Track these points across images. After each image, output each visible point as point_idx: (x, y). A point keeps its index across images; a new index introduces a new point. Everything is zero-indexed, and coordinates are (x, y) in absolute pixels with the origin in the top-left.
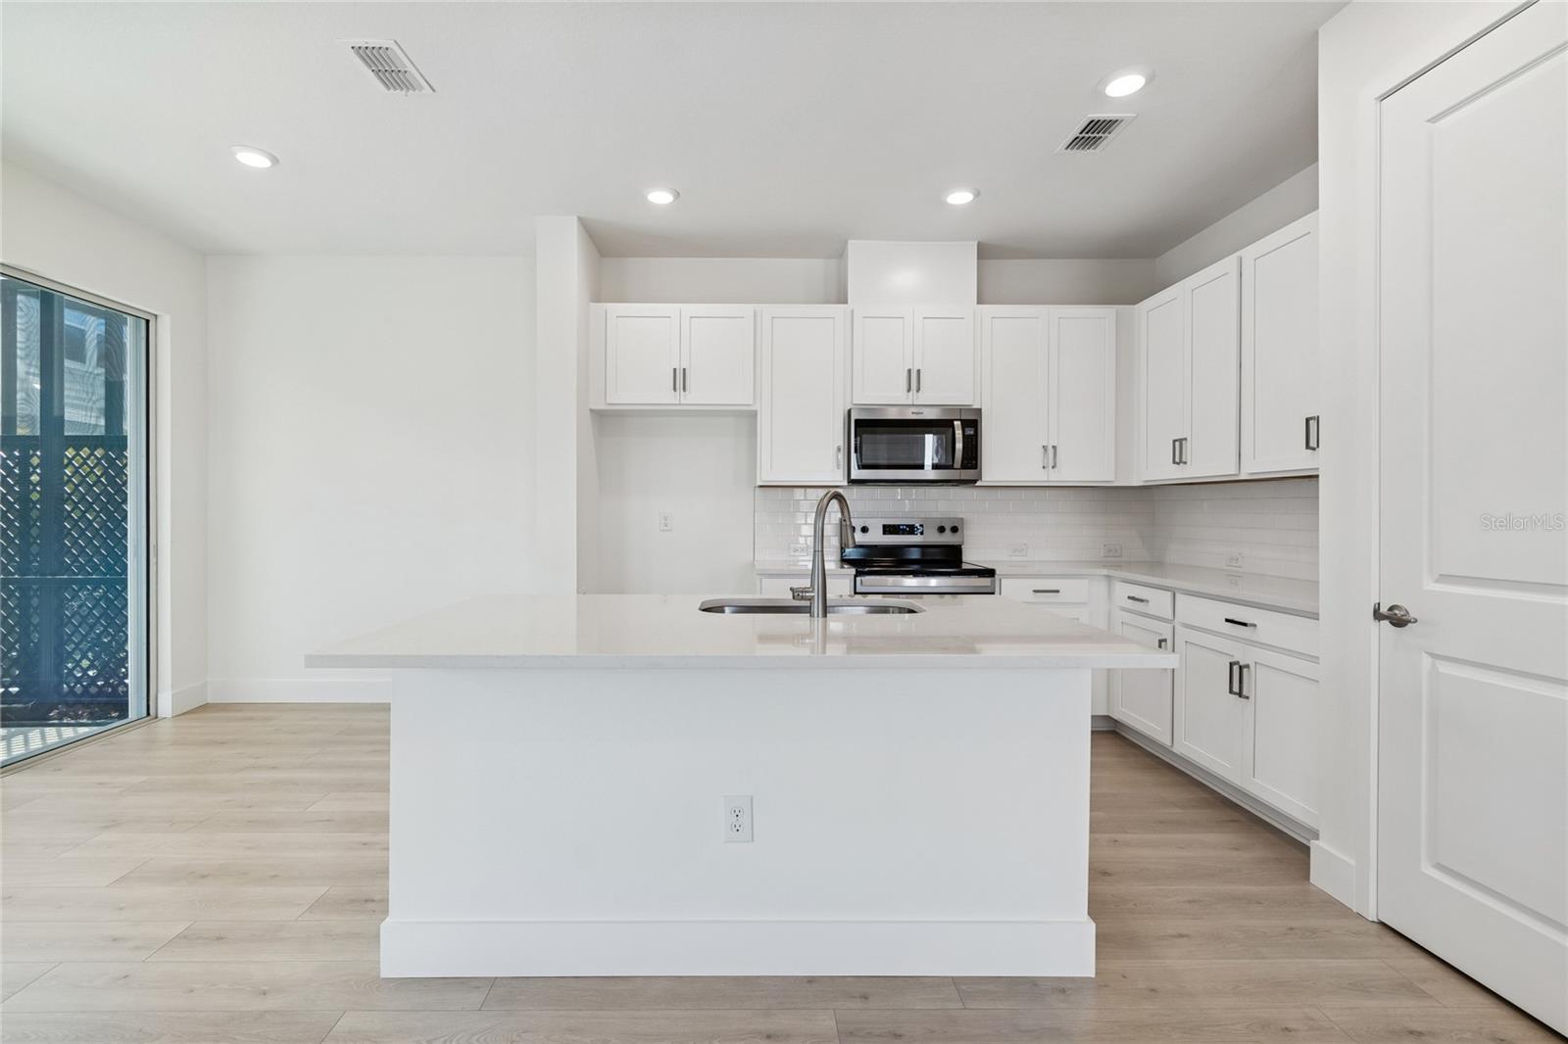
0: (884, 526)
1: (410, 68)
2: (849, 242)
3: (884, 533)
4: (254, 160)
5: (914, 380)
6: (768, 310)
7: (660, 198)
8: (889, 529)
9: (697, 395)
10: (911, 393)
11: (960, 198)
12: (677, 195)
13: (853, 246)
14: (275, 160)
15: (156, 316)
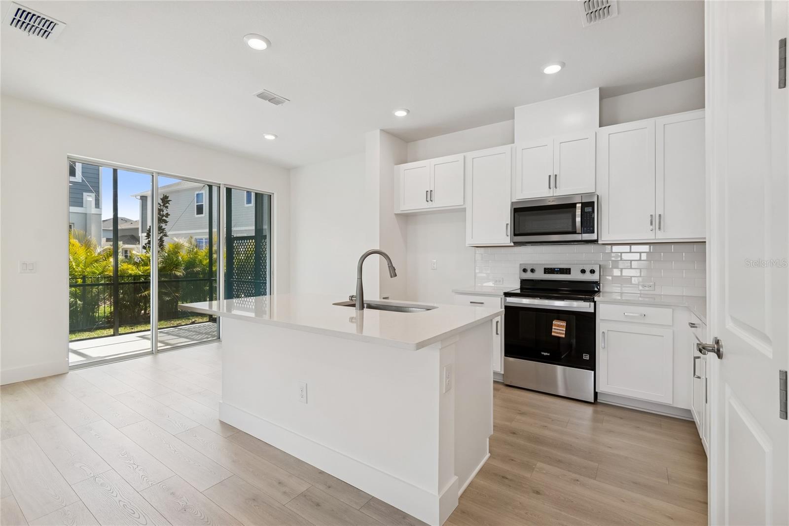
0: (545, 269)
1: (276, 96)
2: (515, 108)
3: (545, 273)
4: (270, 137)
5: (553, 181)
6: (470, 155)
7: (401, 114)
8: (548, 271)
9: (439, 203)
10: (552, 189)
11: (552, 69)
12: (408, 111)
13: (517, 110)
14: (276, 136)
15: (273, 193)
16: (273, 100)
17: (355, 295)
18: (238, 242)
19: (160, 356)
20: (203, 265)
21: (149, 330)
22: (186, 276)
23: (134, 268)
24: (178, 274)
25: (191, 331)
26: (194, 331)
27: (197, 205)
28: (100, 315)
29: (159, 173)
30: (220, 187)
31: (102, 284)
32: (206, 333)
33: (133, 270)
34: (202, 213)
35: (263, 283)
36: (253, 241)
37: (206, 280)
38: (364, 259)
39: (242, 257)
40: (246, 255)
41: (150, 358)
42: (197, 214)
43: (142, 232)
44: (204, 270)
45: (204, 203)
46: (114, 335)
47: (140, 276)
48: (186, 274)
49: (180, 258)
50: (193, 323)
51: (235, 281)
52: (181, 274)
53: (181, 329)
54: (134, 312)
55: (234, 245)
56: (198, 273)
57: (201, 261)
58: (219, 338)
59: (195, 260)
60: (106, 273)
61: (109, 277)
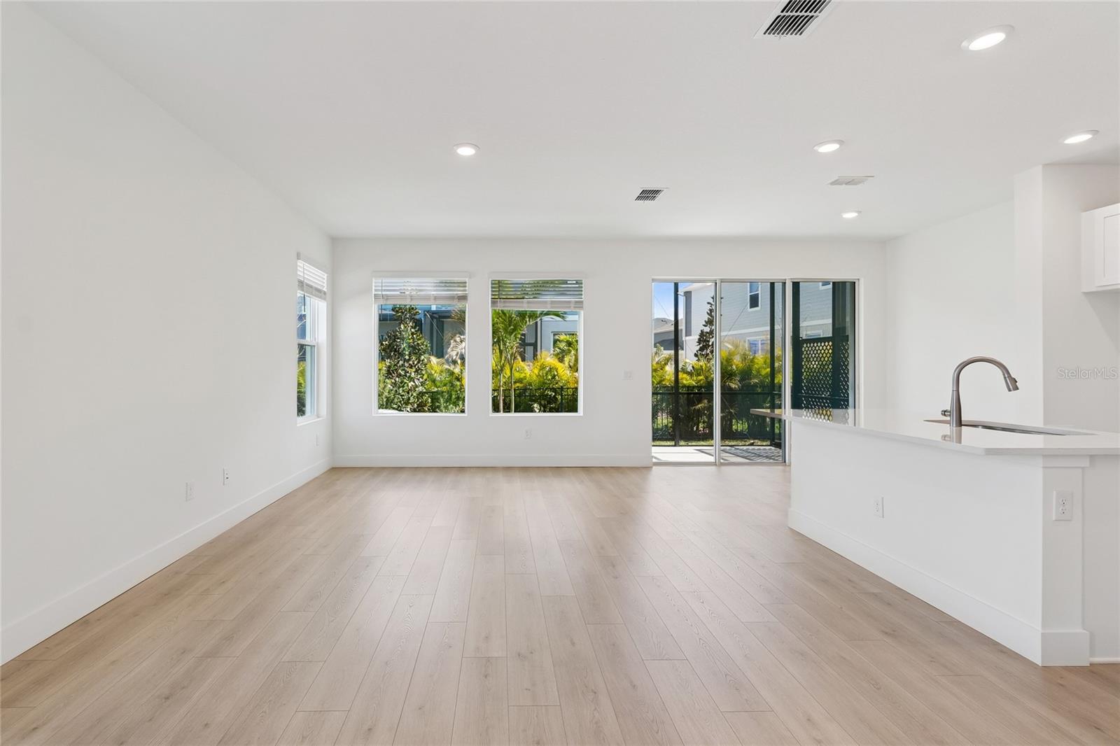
1: (854, 178)
4: (850, 215)
7: (1080, 138)
12: (1096, 132)
15: (858, 279)
16: (851, 182)
17: (949, 409)
18: (809, 345)
19: (723, 468)
20: (762, 376)
21: (713, 446)
22: (741, 389)
23: (688, 378)
24: (733, 386)
25: (749, 452)
26: (753, 453)
27: (751, 296)
28: (659, 427)
29: (722, 281)
30: (785, 283)
31: (660, 394)
32: (767, 457)
33: (687, 380)
34: (757, 306)
35: (844, 401)
36: (830, 343)
37: (765, 393)
38: (962, 369)
39: (814, 365)
40: (820, 363)
41: (714, 468)
42: (751, 307)
43: (686, 336)
44: (762, 382)
45: (759, 292)
46: (675, 446)
47: (694, 387)
48: (742, 386)
49: (734, 367)
50: (752, 444)
51: (804, 397)
52: (736, 386)
53: (738, 449)
54: (687, 426)
55: (803, 349)
56: (755, 385)
57: (758, 371)
58: (785, 462)
59: (751, 370)
60: (664, 383)
61: (666, 387)
